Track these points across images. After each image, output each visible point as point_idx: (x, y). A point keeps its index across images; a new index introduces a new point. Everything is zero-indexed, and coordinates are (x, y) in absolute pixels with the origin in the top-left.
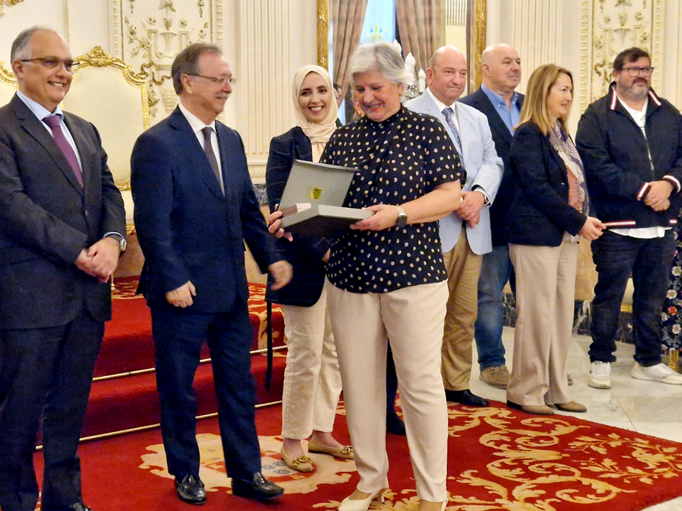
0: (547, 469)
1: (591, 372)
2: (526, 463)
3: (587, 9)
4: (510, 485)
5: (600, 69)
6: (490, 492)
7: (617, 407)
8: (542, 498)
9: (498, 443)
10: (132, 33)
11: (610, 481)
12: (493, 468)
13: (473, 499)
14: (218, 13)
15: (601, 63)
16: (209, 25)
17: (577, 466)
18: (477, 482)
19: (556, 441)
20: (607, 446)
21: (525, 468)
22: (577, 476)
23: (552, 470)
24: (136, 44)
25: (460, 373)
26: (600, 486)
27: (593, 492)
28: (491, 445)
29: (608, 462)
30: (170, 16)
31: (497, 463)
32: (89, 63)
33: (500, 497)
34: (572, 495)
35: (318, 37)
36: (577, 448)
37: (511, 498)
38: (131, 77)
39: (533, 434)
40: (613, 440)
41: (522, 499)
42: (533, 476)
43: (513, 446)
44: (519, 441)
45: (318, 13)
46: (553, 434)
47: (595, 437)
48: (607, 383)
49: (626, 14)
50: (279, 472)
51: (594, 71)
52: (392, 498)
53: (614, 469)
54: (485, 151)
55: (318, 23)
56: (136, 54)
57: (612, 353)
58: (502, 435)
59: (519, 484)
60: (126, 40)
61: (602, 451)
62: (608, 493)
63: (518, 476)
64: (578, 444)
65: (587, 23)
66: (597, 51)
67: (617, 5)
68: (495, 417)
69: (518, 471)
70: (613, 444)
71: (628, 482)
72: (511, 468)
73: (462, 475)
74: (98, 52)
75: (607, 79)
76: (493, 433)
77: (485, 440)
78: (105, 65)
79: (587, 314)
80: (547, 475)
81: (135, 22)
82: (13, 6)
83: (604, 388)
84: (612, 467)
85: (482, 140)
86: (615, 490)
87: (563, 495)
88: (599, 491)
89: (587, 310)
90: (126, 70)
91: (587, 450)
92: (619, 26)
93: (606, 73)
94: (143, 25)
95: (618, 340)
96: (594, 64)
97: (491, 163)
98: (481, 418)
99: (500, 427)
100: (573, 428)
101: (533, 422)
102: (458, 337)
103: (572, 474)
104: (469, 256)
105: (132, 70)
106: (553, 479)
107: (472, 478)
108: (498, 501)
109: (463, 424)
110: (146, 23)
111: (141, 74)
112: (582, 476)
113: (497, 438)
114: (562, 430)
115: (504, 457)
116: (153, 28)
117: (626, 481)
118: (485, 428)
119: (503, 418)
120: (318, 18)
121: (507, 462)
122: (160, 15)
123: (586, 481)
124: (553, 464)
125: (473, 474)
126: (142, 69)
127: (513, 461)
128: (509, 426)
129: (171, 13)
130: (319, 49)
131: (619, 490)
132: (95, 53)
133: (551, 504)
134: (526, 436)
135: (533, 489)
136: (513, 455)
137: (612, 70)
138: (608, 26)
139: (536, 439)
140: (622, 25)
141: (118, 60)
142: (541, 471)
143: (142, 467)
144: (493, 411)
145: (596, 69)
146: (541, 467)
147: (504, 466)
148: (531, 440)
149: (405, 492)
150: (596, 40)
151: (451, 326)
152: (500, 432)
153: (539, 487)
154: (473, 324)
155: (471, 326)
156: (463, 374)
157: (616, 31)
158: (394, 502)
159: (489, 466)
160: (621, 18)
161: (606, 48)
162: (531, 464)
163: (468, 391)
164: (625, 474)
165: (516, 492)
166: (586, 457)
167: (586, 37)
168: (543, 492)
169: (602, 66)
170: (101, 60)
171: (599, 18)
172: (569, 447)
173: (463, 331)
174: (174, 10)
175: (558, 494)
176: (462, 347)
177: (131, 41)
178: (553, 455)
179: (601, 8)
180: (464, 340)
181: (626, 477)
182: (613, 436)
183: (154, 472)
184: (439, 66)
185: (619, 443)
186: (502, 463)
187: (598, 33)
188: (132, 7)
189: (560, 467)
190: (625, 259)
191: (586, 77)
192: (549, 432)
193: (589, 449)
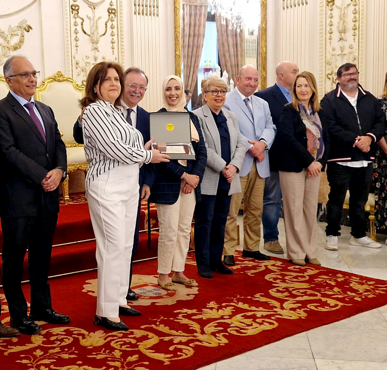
0: (302, 293)
1: (327, 241)
2: (291, 289)
3: (322, 44)
4: (282, 301)
5: (329, 76)
6: (271, 305)
7: (341, 260)
8: (300, 308)
9: (275, 279)
10: (77, 64)
11: (337, 299)
12: (272, 292)
13: (261, 309)
14: (122, 52)
15: (330, 73)
16: (117, 59)
17: (319, 291)
18: (263, 299)
19: (307, 278)
20: (335, 281)
21: (290, 292)
22: (319, 297)
23: (305, 294)
24: (79, 69)
25: (254, 242)
26: (332, 302)
27: (328, 305)
28: (271, 280)
29: (336, 289)
30: (97, 54)
31: (274, 290)
32: (54, 79)
33: (276, 307)
34: (316, 307)
35: (176, 64)
36: (319, 281)
37: (282, 308)
38: (77, 87)
39: (295, 274)
40: (339, 277)
41: (288, 308)
42: (295, 296)
43: (284, 281)
44: (286, 278)
45: (175, 51)
46: (306, 274)
47: (329, 276)
48: (336, 247)
49: (344, 46)
50: (156, 294)
51: (327, 78)
52: (217, 308)
53: (340, 293)
54: (266, 122)
55: (175, 56)
56: (79, 75)
57: (339, 231)
58: (277, 275)
59: (287, 300)
60: (74, 67)
61: (333, 283)
62: (337, 305)
63: (286, 297)
64: (320, 280)
65: (322, 51)
66: (328, 67)
67: (339, 41)
68: (273, 265)
69: (286, 294)
70: (339, 280)
71: (348, 300)
72: (282, 292)
73: (255, 296)
74: (60, 74)
75: (334, 82)
76: (272, 274)
77: (267, 277)
78: (63, 81)
79: (324, 210)
80: (302, 296)
81: (79, 58)
82: (16, 51)
83: (334, 250)
84: (338, 292)
85: (265, 116)
86: (340, 304)
87: (311, 307)
88: (331, 305)
89: (325, 208)
90: (74, 83)
91: (324, 283)
92: (340, 53)
93: (333, 79)
94: (83, 59)
95: (342, 225)
96: (327, 74)
97: (270, 128)
98: (266, 266)
99: (276, 271)
100: (317, 271)
101: (294, 268)
102: (252, 222)
103: (317, 295)
104: (257, 178)
105: (77, 83)
106: (306, 298)
107: (260, 297)
108: (275, 309)
109: (256, 269)
110: (84, 58)
111: (82, 85)
112: (322, 297)
113: (274, 276)
114: (311, 272)
115: (278, 287)
116: (88, 61)
117: (346, 299)
118: (268, 271)
119: (278, 266)
120: (175, 53)
121: (280, 289)
122: (91, 54)
123: (324, 299)
124: (306, 290)
125: (261, 296)
126: (82, 83)
127: (283, 289)
128: (281, 270)
129: (97, 52)
130: (176, 70)
131: (342, 304)
132: (58, 75)
133: (304, 311)
134: (291, 275)
135: (294, 303)
136: (284, 285)
137: (336, 76)
138: (334, 53)
139: (296, 277)
140: (342, 52)
141: (70, 78)
142: (299, 294)
143: (83, 291)
144: (272, 262)
145: (327, 76)
146: (299, 292)
147: (278, 291)
148: (294, 278)
149: (224, 304)
150: (327, 61)
151: (249, 216)
152: (276, 273)
153: (298, 302)
154: (261, 215)
155: (259, 216)
156: (256, 242)
157: (338, 55)
158: (218, 310)
159: (270, 291)
160: (341, 48)
161: (333, 65)
162: (293, 290)
163: (259, 251)
164: (346, 295)
165: (285, 305)
166: (324, 287)
167: (322, 59)
168: (300, 305)
169: (331, 75)
170: (61, 78)
171: (329, 49)
172: (314, 281)
173: (255, 219)
174: (99, 51)
175: (308, 306)
176: (255, 228)
177: (77, 68)
178: (306, 285)
179: (330, 43)
180: (256, 224)
181: (346, 297)
182: (339, 275)
183: (89, 293)
184: (243, 75)
185: (343, 279)
186: (278, 290)
187: (329, 57)
188: (77, 50)
189: (309, 292)
190: (345, 179)
191: (322, 81)
192: (304, 273)
193: (326, 282)
